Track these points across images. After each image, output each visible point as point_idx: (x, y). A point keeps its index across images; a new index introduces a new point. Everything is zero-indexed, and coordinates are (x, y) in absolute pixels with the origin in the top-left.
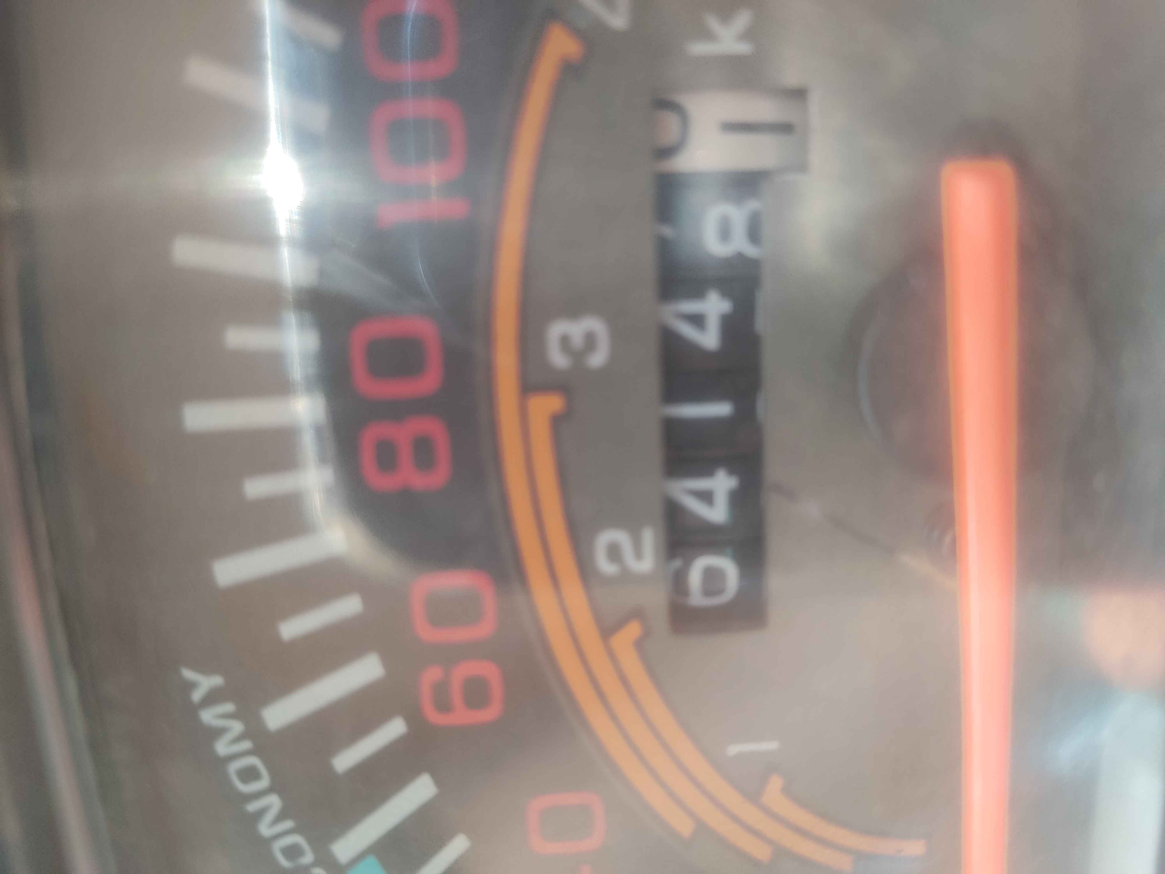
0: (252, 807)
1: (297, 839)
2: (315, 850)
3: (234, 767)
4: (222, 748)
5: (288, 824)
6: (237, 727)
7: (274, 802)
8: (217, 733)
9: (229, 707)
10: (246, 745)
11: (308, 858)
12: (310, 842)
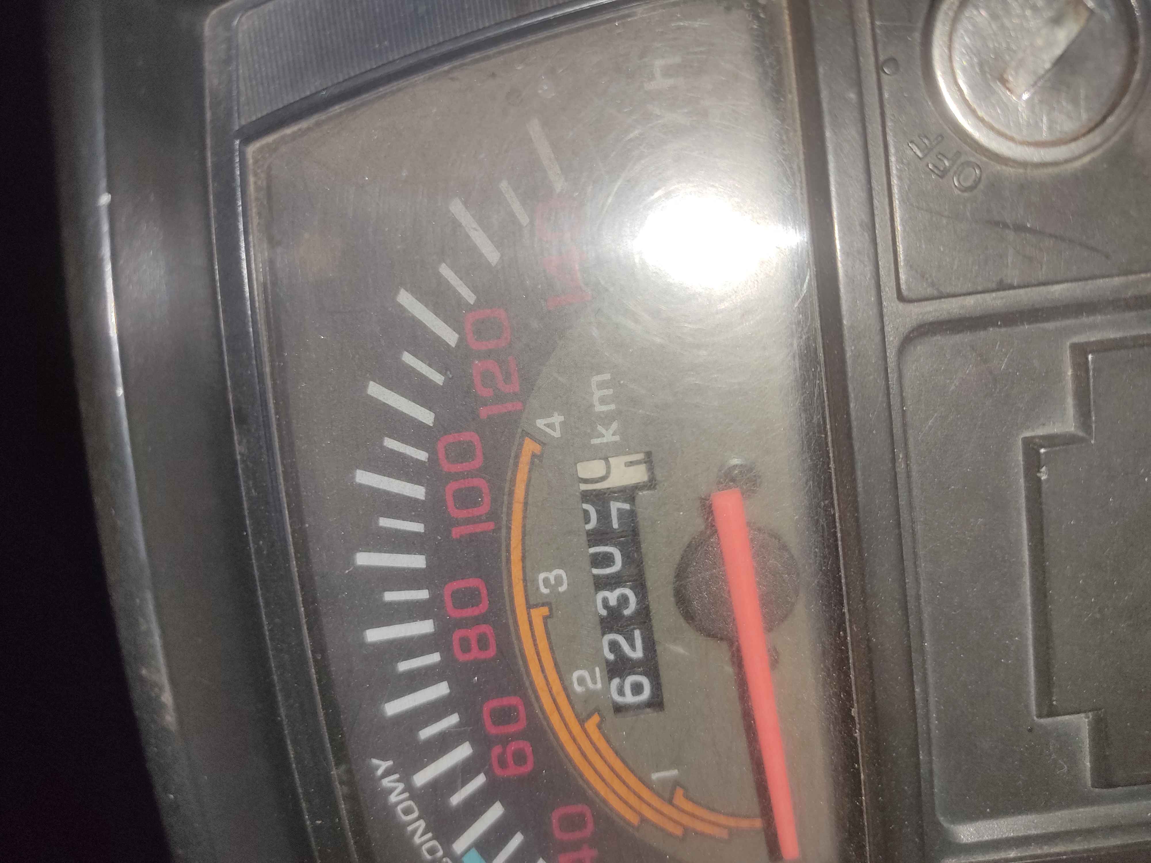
0: (410, 828)
1: (434, 843)
2: (443, 849)
3: (399, 808)
4: (393, 798)
5: (430, 835)
6: (401, 786)
7: (422, 824)
8: (391, 791)
9: (396, 776)
10: (406, 795)
11: (440, 853)
12: (441, 844)
